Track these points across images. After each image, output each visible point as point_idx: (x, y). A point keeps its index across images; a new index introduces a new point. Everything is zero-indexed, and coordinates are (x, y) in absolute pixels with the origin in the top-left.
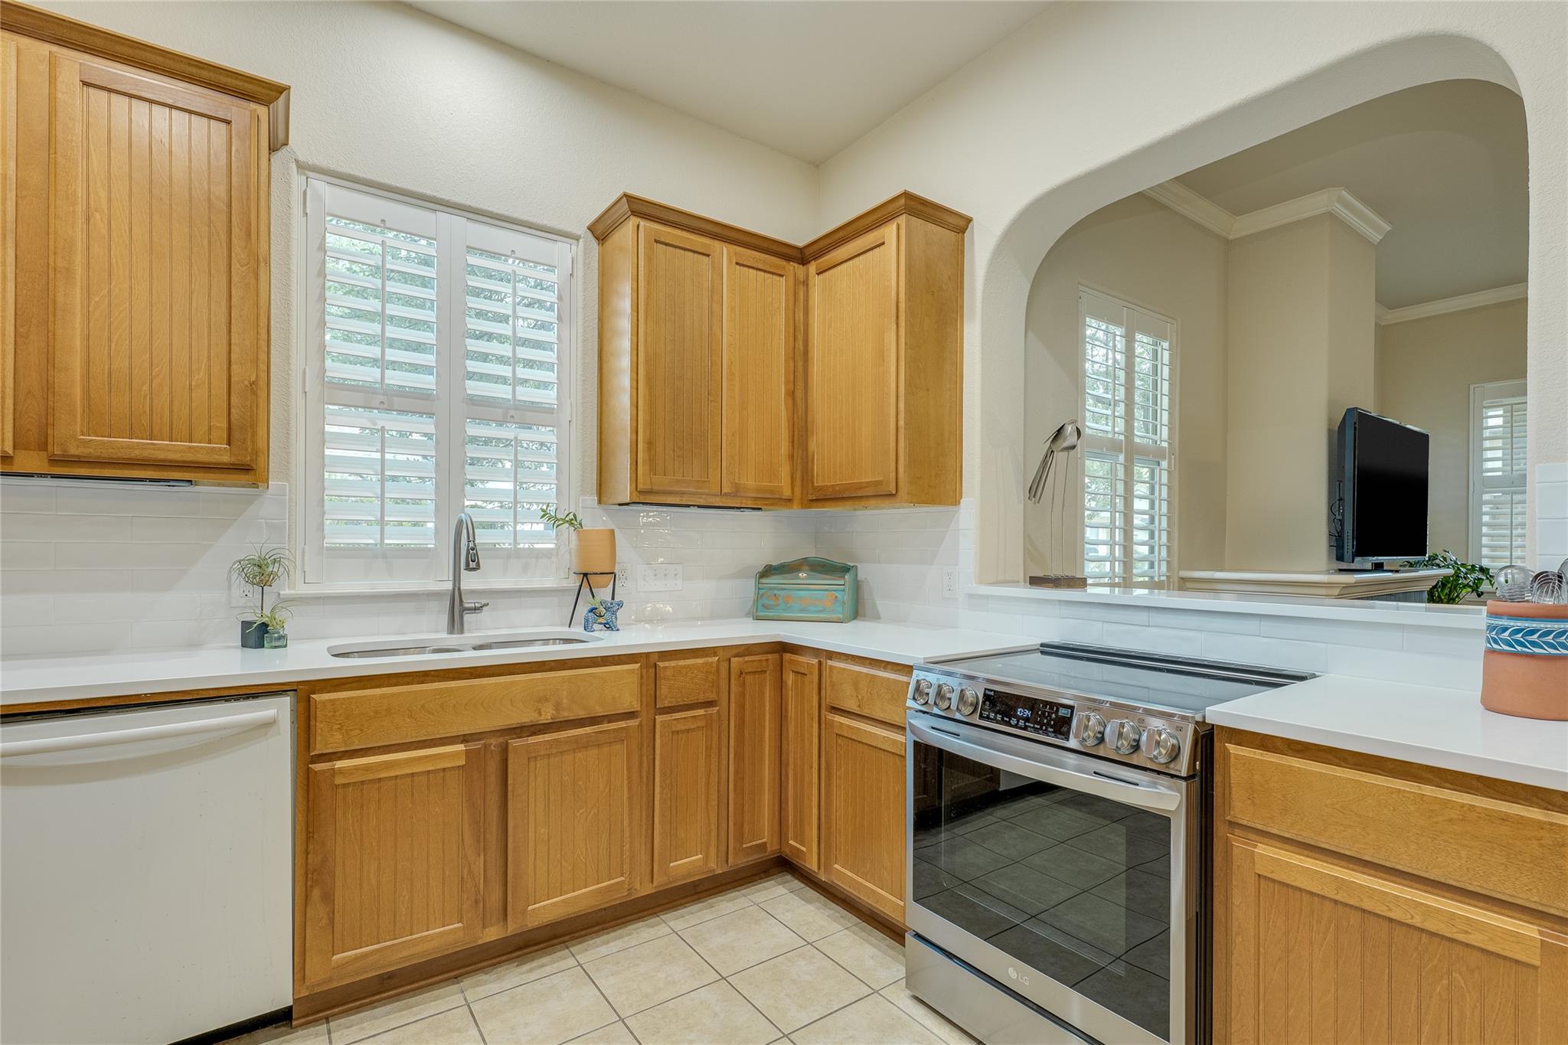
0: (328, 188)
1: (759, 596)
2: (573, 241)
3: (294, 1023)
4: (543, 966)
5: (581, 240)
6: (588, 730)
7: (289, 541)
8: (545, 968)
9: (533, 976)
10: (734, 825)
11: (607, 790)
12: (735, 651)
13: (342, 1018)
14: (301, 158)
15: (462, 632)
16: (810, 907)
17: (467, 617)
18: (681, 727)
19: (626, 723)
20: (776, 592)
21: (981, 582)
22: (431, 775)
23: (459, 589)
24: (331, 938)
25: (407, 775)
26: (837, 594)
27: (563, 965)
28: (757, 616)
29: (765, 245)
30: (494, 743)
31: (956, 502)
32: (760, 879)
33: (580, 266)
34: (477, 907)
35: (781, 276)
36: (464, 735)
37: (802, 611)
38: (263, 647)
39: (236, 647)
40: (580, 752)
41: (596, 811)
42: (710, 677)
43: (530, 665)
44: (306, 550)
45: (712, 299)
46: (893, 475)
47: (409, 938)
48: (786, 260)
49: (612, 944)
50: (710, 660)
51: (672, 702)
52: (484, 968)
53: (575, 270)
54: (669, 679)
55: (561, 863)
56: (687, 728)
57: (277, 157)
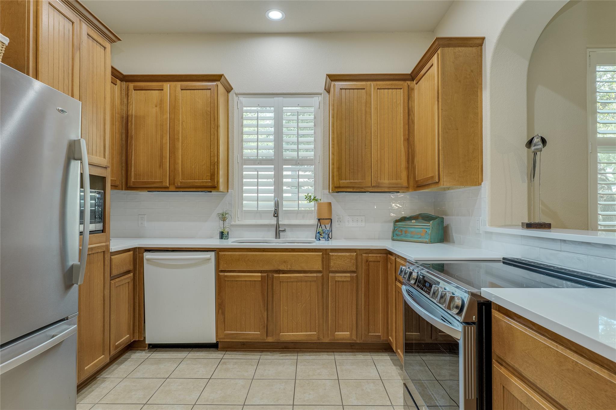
0: (244, 99)
1: (394, 231)
2: (320, 95)
3: (219, 349)
4: (287, 356)
5: (322, 95)
6: (302, 275)
7: (234, 208)
8: (287, 357)
9: (282, 358)
10: (364, 324)
11: (309, 298)
12: (365, 252)
13: (229, 352)
14: (236, 92)
15: (279, 238)
16: (394, 367)
17: (281, 234)
18: (340, 279)
19: (316, 275)
20: (401, 229)
21: (492, 225)
22: (251, 282)
23: (278, 223)
24: (224, 326)
25: (244, 281)
26: (426, 230)
27: (292, 357)
28: (393, 239)
29: (392, 77)
30: (271, 275)
31: (480, 184)
32: (382, 351)
33: (322, 105)
34: (264, 328)
35: (401, 89)
36: (262, 271)
37: (411, 237)
38: (222, 239)
39: (218, 239)
40: (299, 282)
41: (305, 305)
42: (352, 261)
43: (282, 249)
44: (238, 210)
45: (366, 106)
46: (437, 173)
47: (245, 332)
48: (404, 81)
49: (311, 356)
50: (352, 254)
51: (336, 269)
52: (271, 351)
53: (320, 106)
54: (334, 260)
55: (292, 321)
56: (342, 280)
57: (230, 94)
